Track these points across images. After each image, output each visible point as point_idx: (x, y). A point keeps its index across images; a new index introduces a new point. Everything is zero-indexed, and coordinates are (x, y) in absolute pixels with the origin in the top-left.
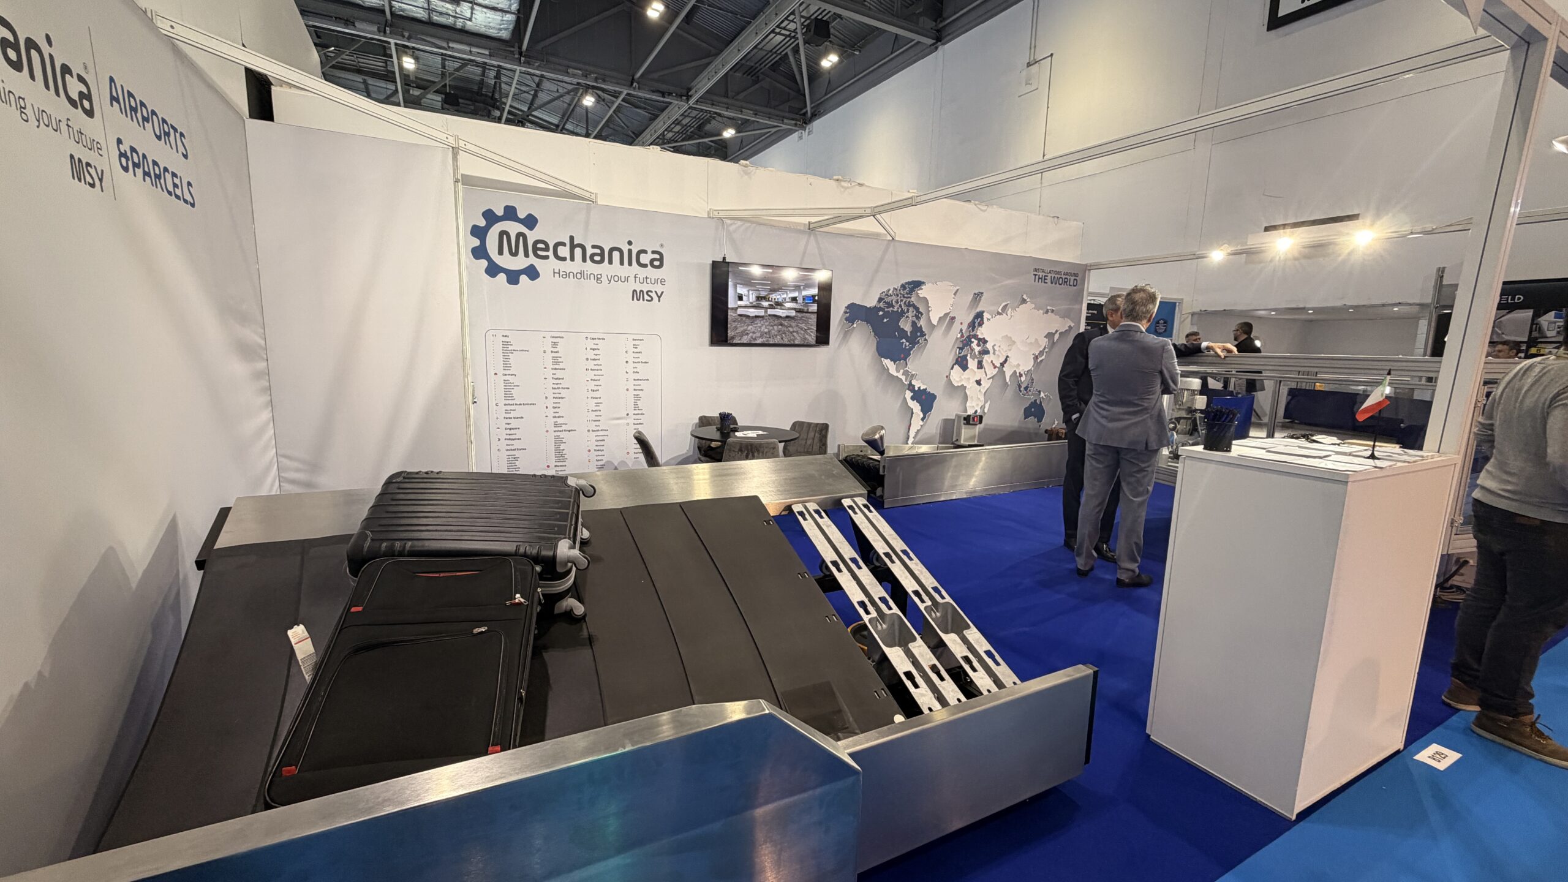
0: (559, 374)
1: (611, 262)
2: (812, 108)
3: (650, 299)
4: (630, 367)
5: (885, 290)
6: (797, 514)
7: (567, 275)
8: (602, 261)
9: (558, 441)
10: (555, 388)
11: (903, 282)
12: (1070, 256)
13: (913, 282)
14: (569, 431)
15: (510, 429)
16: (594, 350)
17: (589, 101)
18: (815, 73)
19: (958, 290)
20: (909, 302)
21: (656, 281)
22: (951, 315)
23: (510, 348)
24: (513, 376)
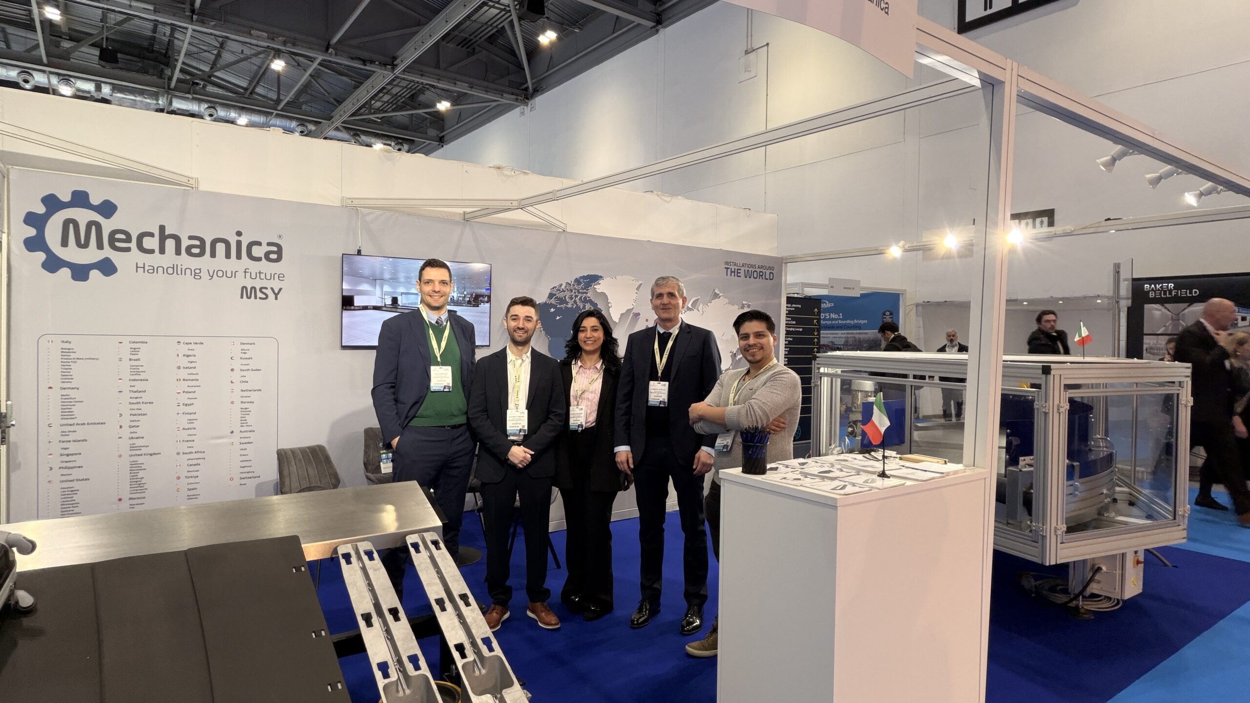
0: (139, 386)
1: (213, 255)
2: (533, 84)
3: (264, 296)
4: (236, 376)
5: (556, 285)
6: (340, 557)
7: (154, 270)
8: (202, 254)
9: (135, 467)
10: (133, 403)
11: (578, 276)
12: (765, 248)
13: (589, 277)
14: (151, 455)
15: (68, 455)
16: (188, 356)
17: (278, 65)
18: (533, 50)
19: (641, 284)
20: (585, 298)
21: (272, 277)
22: (635, 311)
23: (73, 356)
24: (75, 390)
